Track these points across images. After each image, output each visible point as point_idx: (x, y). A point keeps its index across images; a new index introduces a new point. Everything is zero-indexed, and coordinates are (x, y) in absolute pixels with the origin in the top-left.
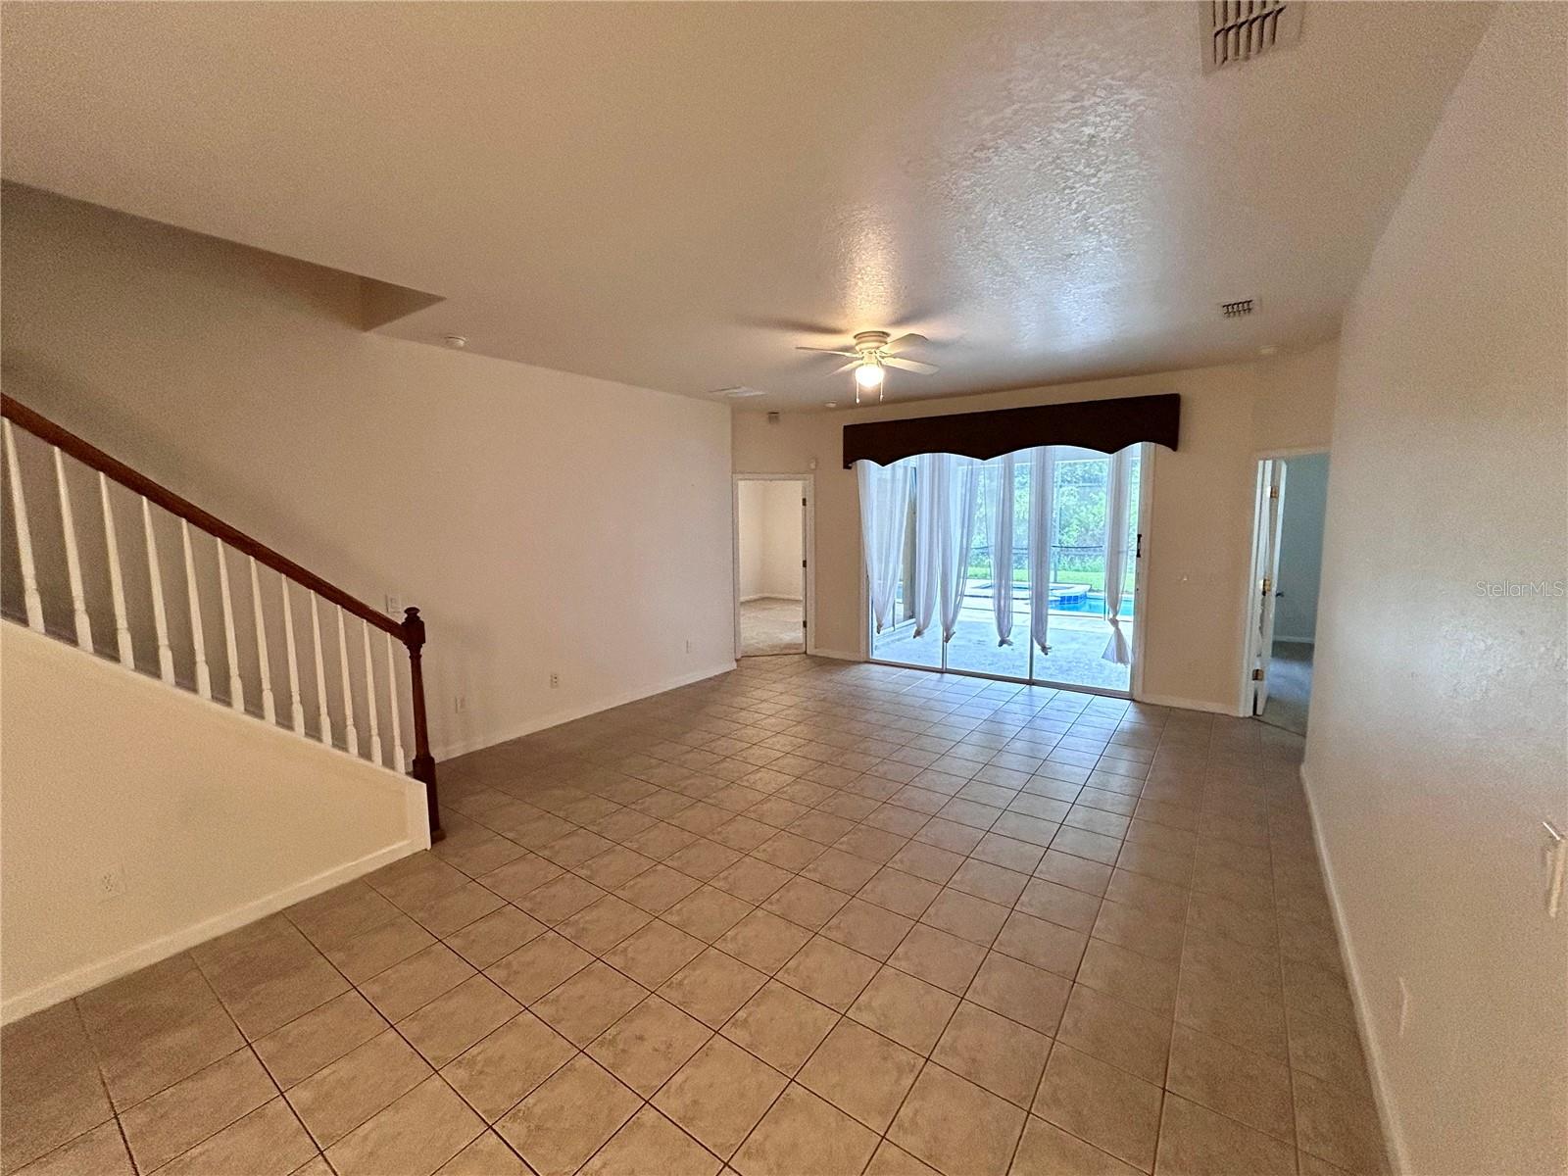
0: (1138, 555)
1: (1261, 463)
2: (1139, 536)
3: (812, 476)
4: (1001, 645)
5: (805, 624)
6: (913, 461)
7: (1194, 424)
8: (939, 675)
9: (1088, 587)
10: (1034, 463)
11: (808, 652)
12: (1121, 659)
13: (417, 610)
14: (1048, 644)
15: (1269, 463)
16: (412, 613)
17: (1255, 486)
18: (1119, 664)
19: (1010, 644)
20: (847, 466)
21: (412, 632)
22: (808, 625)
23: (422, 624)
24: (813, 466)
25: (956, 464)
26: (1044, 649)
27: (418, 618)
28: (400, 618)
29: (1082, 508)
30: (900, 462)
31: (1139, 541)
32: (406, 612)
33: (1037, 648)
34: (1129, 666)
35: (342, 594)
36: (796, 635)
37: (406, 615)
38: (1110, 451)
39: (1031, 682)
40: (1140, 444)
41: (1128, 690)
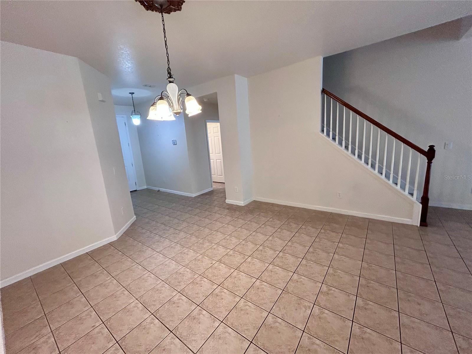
13: (434, 146)
16: (432, 148)
23: (435, 151)
27: (434, 149)
28: (426, 149)
32: (429, 147)
35: (411, 143)
37: (429, 148)
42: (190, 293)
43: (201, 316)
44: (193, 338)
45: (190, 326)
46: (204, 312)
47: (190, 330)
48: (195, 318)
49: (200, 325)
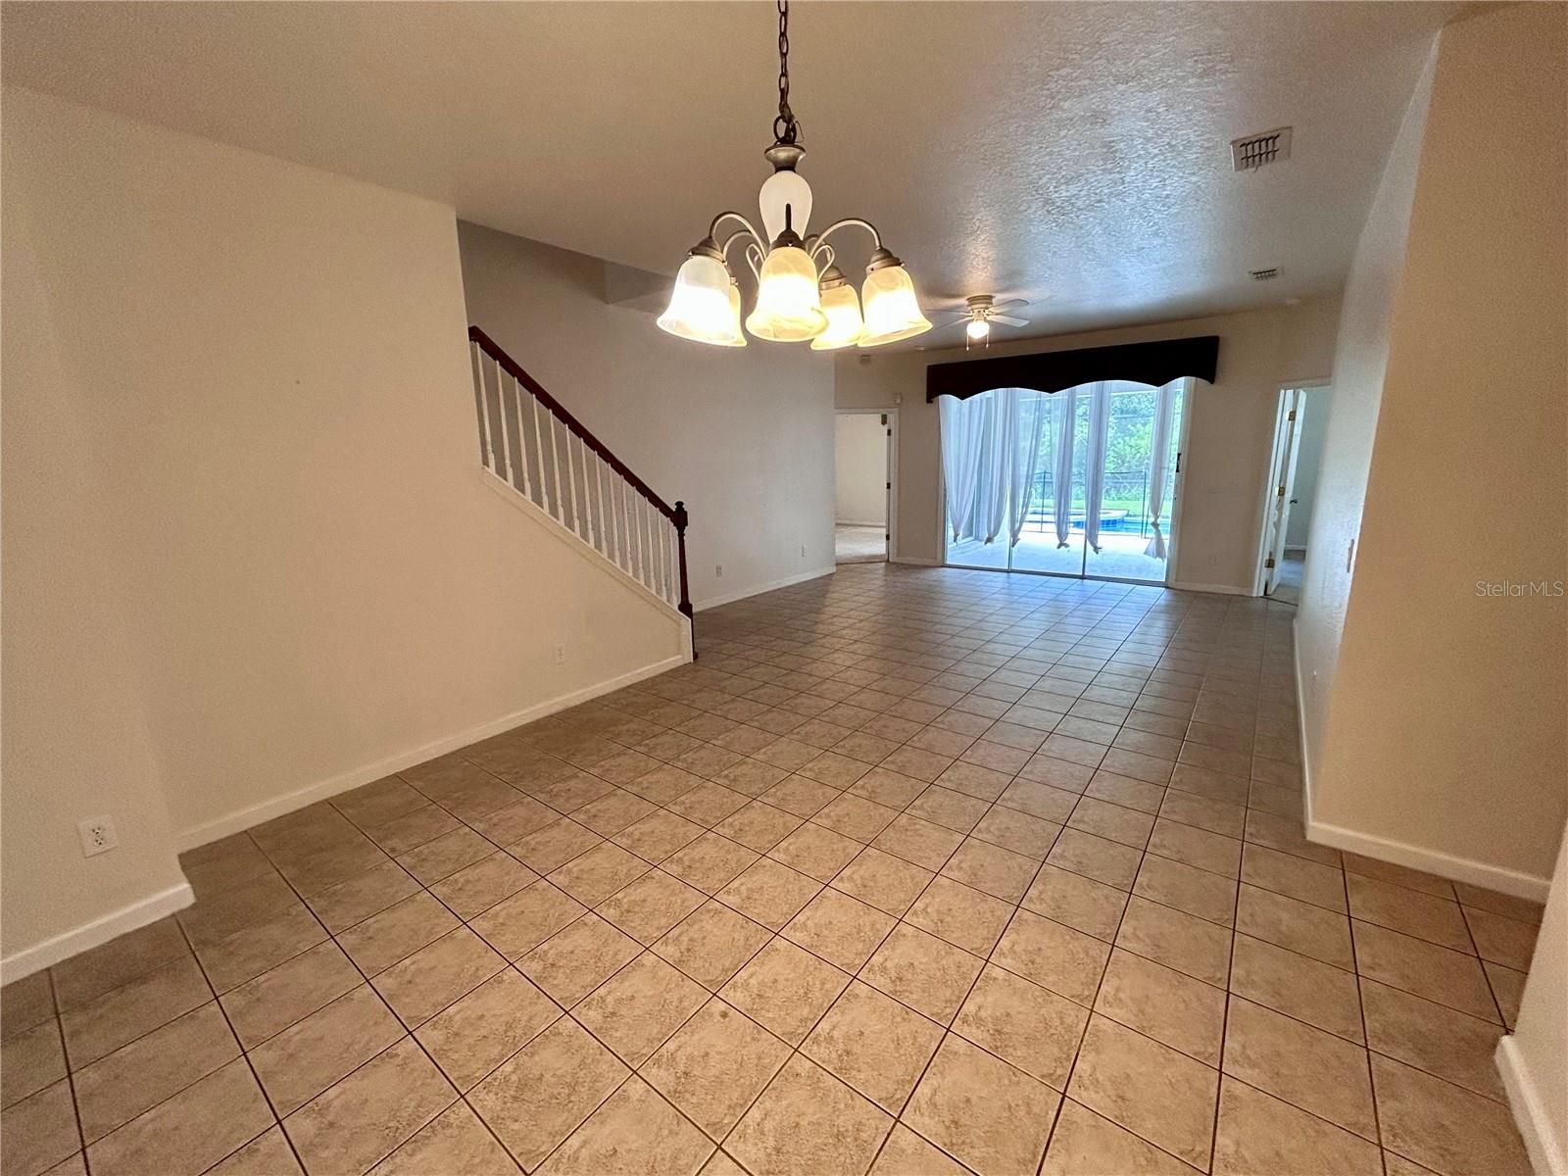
0: (1177, 471)
1: (1282, 392)
2: (1179, 455)
3: (897, 410)
4: (1059, 547)
5: (888, 537)
6: (989, 393)
7: (1227, 359)
8: (1006, 574)
9: (1126, 512)
10: (1093, 395)
11: (890, 560)
12: (1159, 553)
13: (682, 504)
14: (1099, 545)
15: (1290, 393)
17: (1276, 412)
18: (1158, 559)
19: (1067, 546)
20: (929, 400)
21: (679, 517)
22: (891, 538)
23: (685, 514)
24: (898, 401)
25: (1027, 396)
26: (1096, 549)
27: (683, 509)
28: (673, 507)
29: (1120, 440)
30: (977, 397)
31: (1178, 459)
32: (677, 504)
33: (1090, 548)
34: (1166, 561)
36: (879, 548)
37: (677, 507)
38: (1158, 384)
39: (1082, 577)
40: (1183, 378)
41: (1164, 580)
42: (899, 1072)
43: (983, 1014)
44: (1057, 1022)
45: (1027, 1038)
46: (969, 1007)
47: (1039, 1037)
48: (996, 1031)
49: (1013, 1012)
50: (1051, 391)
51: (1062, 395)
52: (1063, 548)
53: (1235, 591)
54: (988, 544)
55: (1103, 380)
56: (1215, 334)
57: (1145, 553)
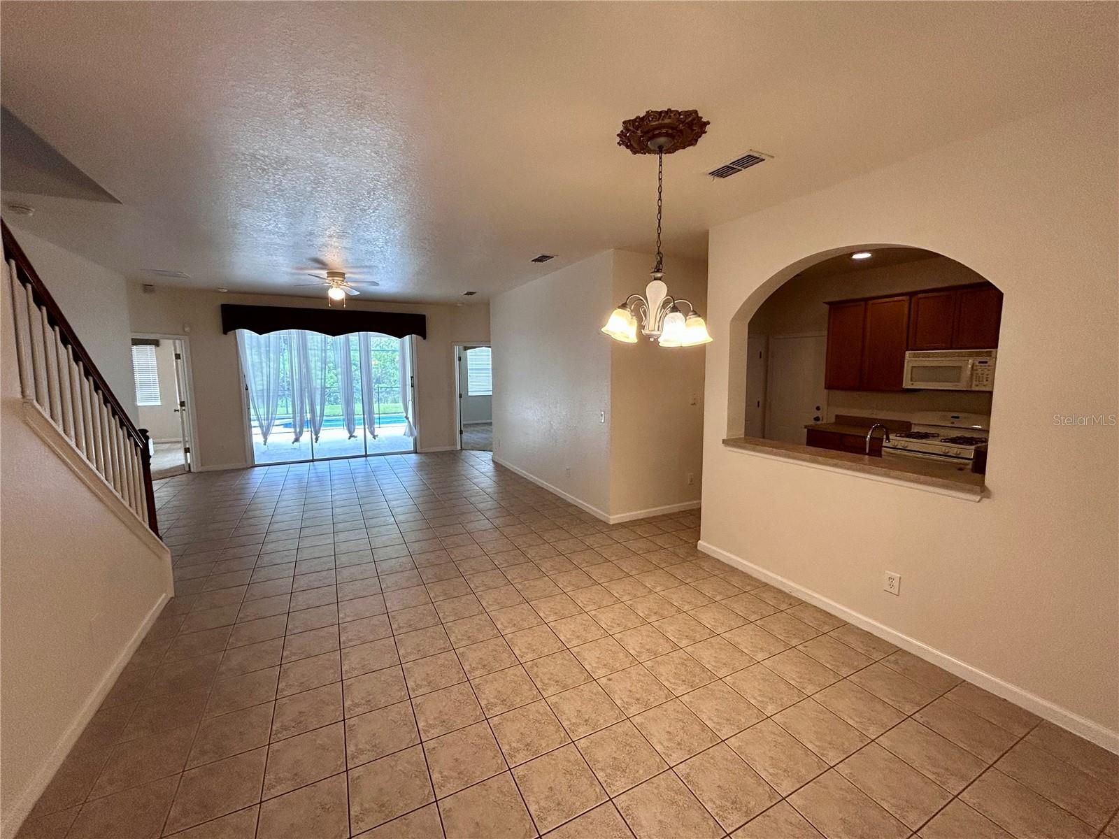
0: (412, 386)
1: (455, 347)
2: (411, 378)
3: (186, 337)
4: (349, 439)
5: (187, 450)
6: (283, 333)
7: (431, 326)
8: (310, 463)
11: (192, 469)
14: (376, 434)
15: (458, 347)
17: (454, 356)
18: (410, 437)
20: (225, 333)
22: (192, 450)
24: (188, 330)
26: (372, 437)
31: (412, 381)
33: (369, 436)
34: (413, 437)
38: (399, 337)
39: (365, 456)
40: (409, 335)
41: (413, 449)
50: (334, 335)
51: (341, 337)
52: (352, 438)
53: (448, 448)
54: (295, 443)
55: (367, 331)
56: (424, 313)
57: (404, 435)
